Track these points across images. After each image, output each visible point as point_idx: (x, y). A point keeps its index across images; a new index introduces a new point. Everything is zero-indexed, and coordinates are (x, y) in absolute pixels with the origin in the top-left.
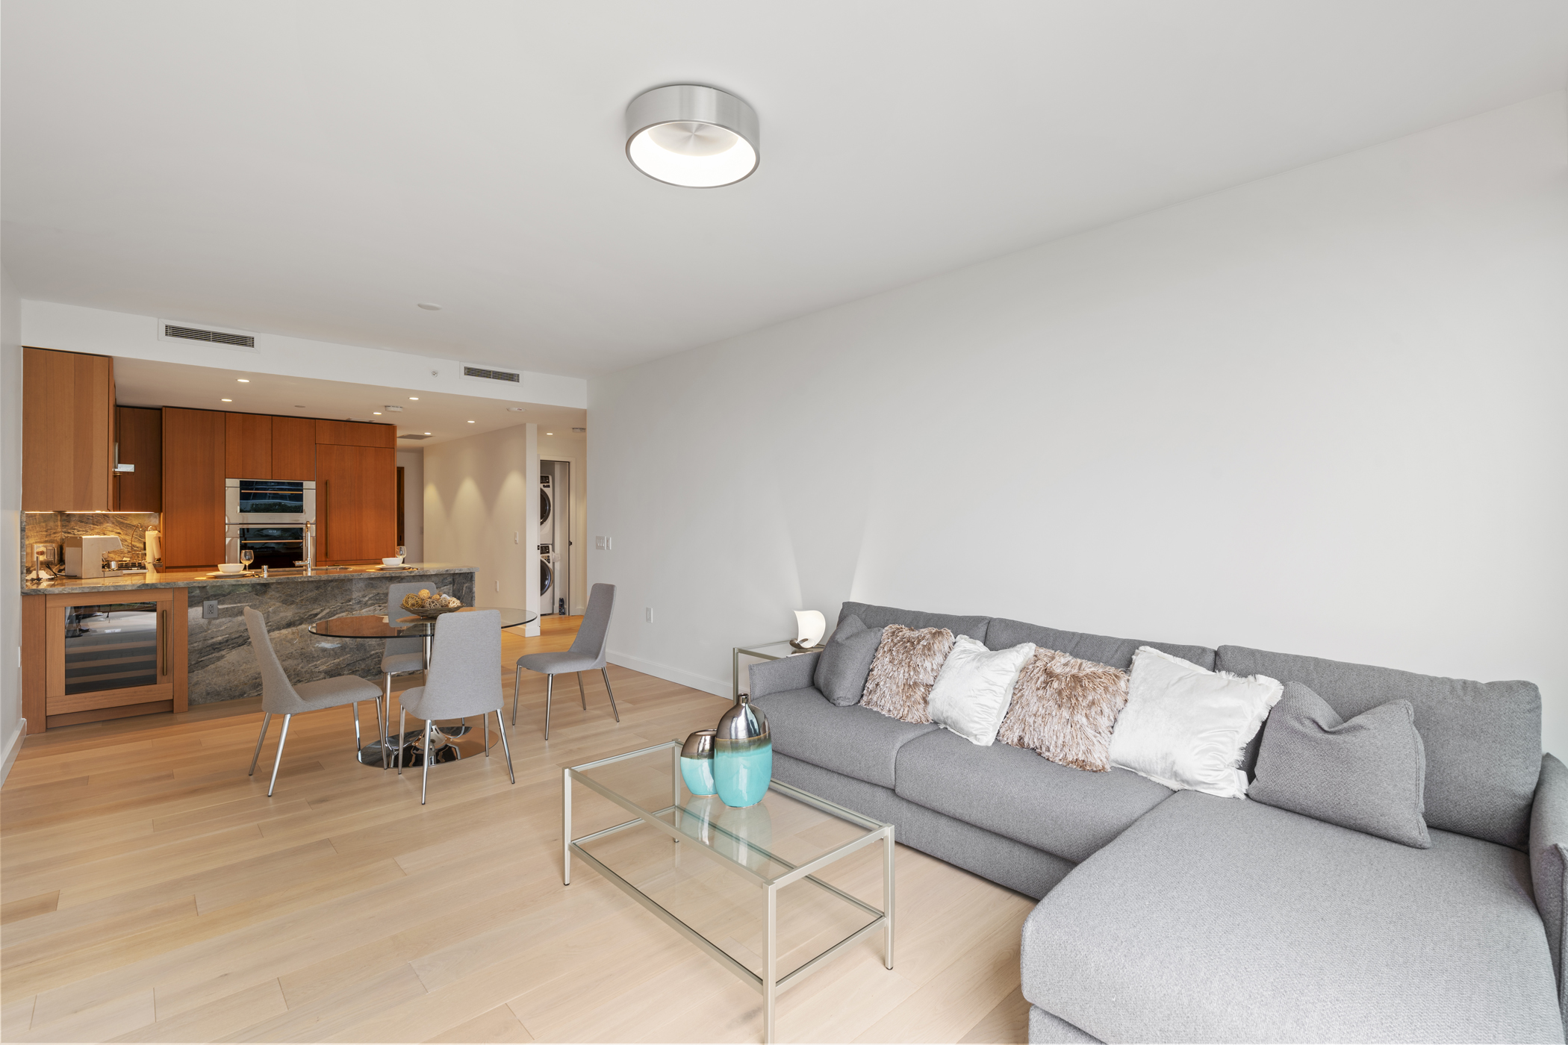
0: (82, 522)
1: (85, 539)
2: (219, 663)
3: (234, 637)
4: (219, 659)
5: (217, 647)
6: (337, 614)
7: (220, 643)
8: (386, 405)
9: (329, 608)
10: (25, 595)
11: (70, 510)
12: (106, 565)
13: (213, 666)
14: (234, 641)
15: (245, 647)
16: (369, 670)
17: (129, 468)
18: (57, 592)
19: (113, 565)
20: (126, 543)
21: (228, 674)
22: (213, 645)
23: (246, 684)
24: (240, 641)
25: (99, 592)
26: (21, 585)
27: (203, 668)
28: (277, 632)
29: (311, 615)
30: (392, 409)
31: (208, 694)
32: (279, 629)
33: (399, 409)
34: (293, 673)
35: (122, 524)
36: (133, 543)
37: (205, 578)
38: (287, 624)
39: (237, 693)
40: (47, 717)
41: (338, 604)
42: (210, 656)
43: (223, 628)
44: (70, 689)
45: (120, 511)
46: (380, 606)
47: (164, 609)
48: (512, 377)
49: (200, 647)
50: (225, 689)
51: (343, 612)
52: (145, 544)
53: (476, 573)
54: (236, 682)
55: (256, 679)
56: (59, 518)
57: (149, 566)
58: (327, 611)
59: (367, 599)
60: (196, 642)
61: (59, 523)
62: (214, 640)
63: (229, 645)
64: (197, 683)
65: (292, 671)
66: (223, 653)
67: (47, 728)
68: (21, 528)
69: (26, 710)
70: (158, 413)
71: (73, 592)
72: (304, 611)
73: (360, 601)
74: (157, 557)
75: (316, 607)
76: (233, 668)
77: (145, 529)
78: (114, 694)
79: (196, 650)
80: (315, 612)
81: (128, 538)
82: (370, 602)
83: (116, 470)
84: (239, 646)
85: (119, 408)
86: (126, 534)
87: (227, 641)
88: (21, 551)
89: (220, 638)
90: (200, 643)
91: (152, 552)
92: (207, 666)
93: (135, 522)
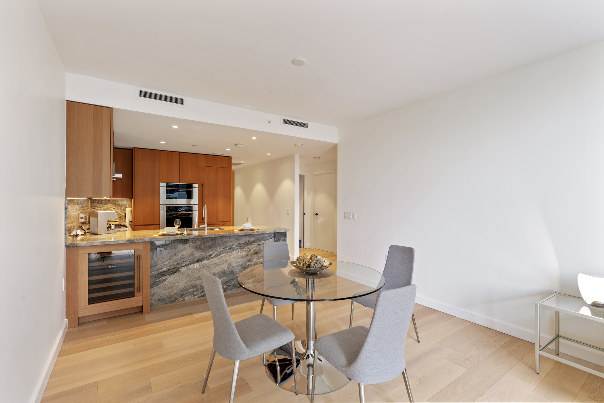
0: (99, 203)
1: (99, 213)
2: (165, 283)
3: (171, 268)
4: (164, 280)
5: (163, 274)
6: (221, 254)
7: (165, 272)
8: (236, 143)
9: (217, 251)
10: (67, 247)
11: (94, 197)
12: (109, 227)
13: (161, 285)
14: (172, 270)
15: (177, 274)
16: (236, 285)
17: (119, 176)
18: (84, 245)
19: (113, 227)
20: (117, 213)
21: (169, 289)
22: (161, 272)
23: (177, 294)
24: (175, 270)
25: (105, 245)
26: (65, 241)
27: (157, 285)
28: (192, 265)
29: (208, 255)
30: (239, 145)
31: (159, 300)
32: (193, 263)
33: (242, 146)
34: (200, 287)
35: (115, 203)
36: (120, 213)
37: (158, 236)
38: (197, 261)
39: (173, 299)
40: (78, 318)
41: (222, 249)
42: (160, 279)
43: (166, 263)
44: (91, 301)
45: (115, 198)
46: (241, 250)
47: (138, 254)
48: (304, 125)
49: (155, 274)
50: (167, 297)
51: (223, 253)
52: (125, 214)
53: (288, 232)
54: (172, 293)
55: (182, 291)
56: (90, 201)
57: (128, 225)
58: (216, 253)
59: (234, 246)
60: (153, 271)
61: (90, 204)
62: (162, 270)
63: (169, 273)
64: (154, 294)
65: (199, 286)
66: (166, 277)
67: (79, 323)
68: (65, 207)
69: (68, 314)
70: (131, 151)
71: (92, 245)
72: (205, 253)
73: (232, 247)
74: (130, 220)
75: (211, 251)
76: (171, 285)
77: (125, 207)
78: (113, 304)
79: (153, 276)
80: (210, 254)
81: (118, 211)
82: (236, 248)
83: (114, 177)
84: (174, 273)
85: (115, 148)
86: (117, 209)
87: (168, 270)
88: (65, 221)
89: (165, 269)
90: (155, 272)
91: (129, 218)
92: (159, 284)
93: (121, 204)
